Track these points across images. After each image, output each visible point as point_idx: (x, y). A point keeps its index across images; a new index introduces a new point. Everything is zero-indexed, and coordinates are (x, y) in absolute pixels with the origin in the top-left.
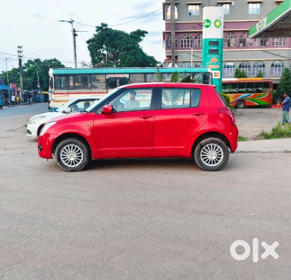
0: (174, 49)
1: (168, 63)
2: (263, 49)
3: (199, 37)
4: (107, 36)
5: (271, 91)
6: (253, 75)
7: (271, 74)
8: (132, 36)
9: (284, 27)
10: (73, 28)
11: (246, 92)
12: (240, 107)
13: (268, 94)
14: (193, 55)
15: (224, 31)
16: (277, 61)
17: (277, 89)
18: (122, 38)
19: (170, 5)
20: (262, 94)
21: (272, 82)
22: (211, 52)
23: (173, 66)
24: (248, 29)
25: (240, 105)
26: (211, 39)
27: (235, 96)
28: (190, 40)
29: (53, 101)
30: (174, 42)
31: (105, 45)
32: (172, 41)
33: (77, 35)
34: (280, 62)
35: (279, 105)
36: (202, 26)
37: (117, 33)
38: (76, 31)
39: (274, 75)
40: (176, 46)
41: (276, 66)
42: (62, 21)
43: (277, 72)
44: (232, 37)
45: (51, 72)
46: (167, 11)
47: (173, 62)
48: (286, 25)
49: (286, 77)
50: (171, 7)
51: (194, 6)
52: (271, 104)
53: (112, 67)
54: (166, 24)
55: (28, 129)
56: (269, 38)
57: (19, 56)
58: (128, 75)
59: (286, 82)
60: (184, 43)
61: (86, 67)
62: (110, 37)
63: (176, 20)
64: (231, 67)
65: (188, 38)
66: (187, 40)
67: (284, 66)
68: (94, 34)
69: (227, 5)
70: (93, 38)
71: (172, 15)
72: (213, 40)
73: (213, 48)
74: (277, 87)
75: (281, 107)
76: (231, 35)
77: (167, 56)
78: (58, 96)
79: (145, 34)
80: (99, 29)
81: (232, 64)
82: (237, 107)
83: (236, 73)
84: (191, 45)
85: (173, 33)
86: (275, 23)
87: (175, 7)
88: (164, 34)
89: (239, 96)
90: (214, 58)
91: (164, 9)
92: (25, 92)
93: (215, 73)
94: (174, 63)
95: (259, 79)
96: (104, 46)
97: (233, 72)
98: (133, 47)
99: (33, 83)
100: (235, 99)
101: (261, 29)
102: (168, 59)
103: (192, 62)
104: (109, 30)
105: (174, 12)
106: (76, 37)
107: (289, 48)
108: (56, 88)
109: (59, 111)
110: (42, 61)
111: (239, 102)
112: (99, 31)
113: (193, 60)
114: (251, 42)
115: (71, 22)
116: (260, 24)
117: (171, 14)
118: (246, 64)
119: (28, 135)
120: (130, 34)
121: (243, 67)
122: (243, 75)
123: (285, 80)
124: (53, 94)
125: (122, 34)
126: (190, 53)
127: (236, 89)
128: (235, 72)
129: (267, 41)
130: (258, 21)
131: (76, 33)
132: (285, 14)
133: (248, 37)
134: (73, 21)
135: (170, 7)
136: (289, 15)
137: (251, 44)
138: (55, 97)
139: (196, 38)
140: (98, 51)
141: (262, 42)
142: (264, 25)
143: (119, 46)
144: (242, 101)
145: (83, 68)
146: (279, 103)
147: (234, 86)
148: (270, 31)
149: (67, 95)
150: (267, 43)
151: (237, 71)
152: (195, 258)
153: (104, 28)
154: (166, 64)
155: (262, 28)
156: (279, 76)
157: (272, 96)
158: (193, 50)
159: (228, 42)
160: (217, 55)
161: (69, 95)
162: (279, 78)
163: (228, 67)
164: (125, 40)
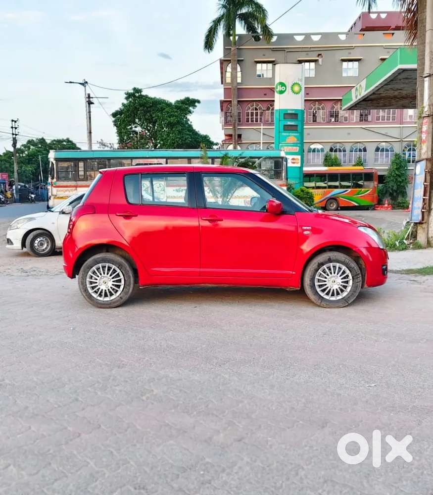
0: (236, 125)
1: (227, 145)
2: (363, 126)
3: (271, 108)
4: (141, 106)
5: (376, 186)
6: (350, 162)
7: (375, 162)
8: (178, 106)
9: (391, 93)
10: (87, 93)
11: (339, 187)
12: (331, 208)
13: (371, 190)
14: (264, 134)
15: (305, 100)
16: (384, 144)
17: (384, 183)
18: (162, 109)
19: (230, 63)
20: (363, 189)
21: (376, 173)
22: (287, 128)
23: (235, 148)
24: (341, 98)
25: (331, 205)
26: (287, 110)
27: (323, 192)
28: (259, 111)
29: (55, 198)
30: (236, 114)
31: (138, 118)
32: (234, 114)
33: (93, 103)
34: (388, 144)
35: (386, 205)
36: (274, 92)
37: (156, 102)
38: (92, 98)
39: (379, 163)
40: (239, 121)
41: (383, 150)
42: (71, 82)
43: (383, 158)
44: (319, 109)
45: (52, 155)
46: (226, 71)
47: (235, 143)
48: (393, 92)
49: (397, 165)
50: (232, 66)
51: (264, 65)
52: (375, 205)
53: (143, 149)
54: (225, 89)
55: (8, 237)
56: (371, 110)
57: (13, 134)
58: (165, 160)
59: (397, 173)
60: (250, 117)
61: (106, 149)
62: (146, 108)
63: (238, 83)
64: (318, 151)
65: (256, 109)
66: (254, 111)
67: (393, 151)
68: (123, 104)
69: (311, 63)
70: (120, 109)
71: (234, 77)
72: (289, 112)
73: (289, 123)
74: (385, 180)
75: (389, 209)
76: (317, 106)
77: (226, 135)
78: (62, 191)
79: (196, 104)
80: (129, 96)
81: (319, 146)
82: (327, 208)
83: (326, 160)
84: (261, 119)
85: (235, 102)
86: (377, 88)
87: (238, 65)
88: (222, 102)
89: (330, 193)
90: (292, 137)
91: (222, 68)
92: (22, 186)
93: (293, 159)
94: (236, 145)
95: (358, 169)
96: (137, 120)
97: (321, 158)
98: (178, 122)
99: (33, 174)
100: (323, 197)
101: (359, 97)
102: (228, 139)
103: (261, 144)
104: (144, 98)
105: (237, 72)
106: (91, 105)
107: (400, 124)
108: (58, 179)
109: (55, 211)
110: (48, 142)
111: (330, 200)
112: (130, 99)
113: (263, 140)
114: (347, 115)
115: (84, 84)
116: (357, 89)
117: (232, 74)
118: (339, 146)
119: (8, 246)
120: (175, 103)
121: (336, 151)
122: (336, 163)
123: (395, 170)
124: (54, 187)
125: (163, 103)
126: (259, 130)
127: (326, 182)
128: (323, 158)
129: (369, 114)
130: (354, 87)
131: (91, 99)
132: (391, 76)
133: (341, 109)
134: (87, 82)
135: (230, 65)
136: (397, 76)
137: (346, 119)
138: (57, 191)
139: (268, 109)
140: (129, 127)
141: (361, 115)
142: (362, 91)
143: (158, 121)
144: (334, 199)
145: (102, 149)
146: (386, 202)
147: (323, 178)
148: (372, 100)
149: (74, 188)
150: (370, 118)
151: (326, 157)
152: (210, 438)
153: (137, 95)
154: (225, 146)
155: (360, 95)
156: (387, 164)
157: (377, 192)
158: (263, 126)
159: (314, 116)
160: (296, 133)
161: (78, 189)
162: (387, 168)
163: (314, 151)
164: (168, 112)
